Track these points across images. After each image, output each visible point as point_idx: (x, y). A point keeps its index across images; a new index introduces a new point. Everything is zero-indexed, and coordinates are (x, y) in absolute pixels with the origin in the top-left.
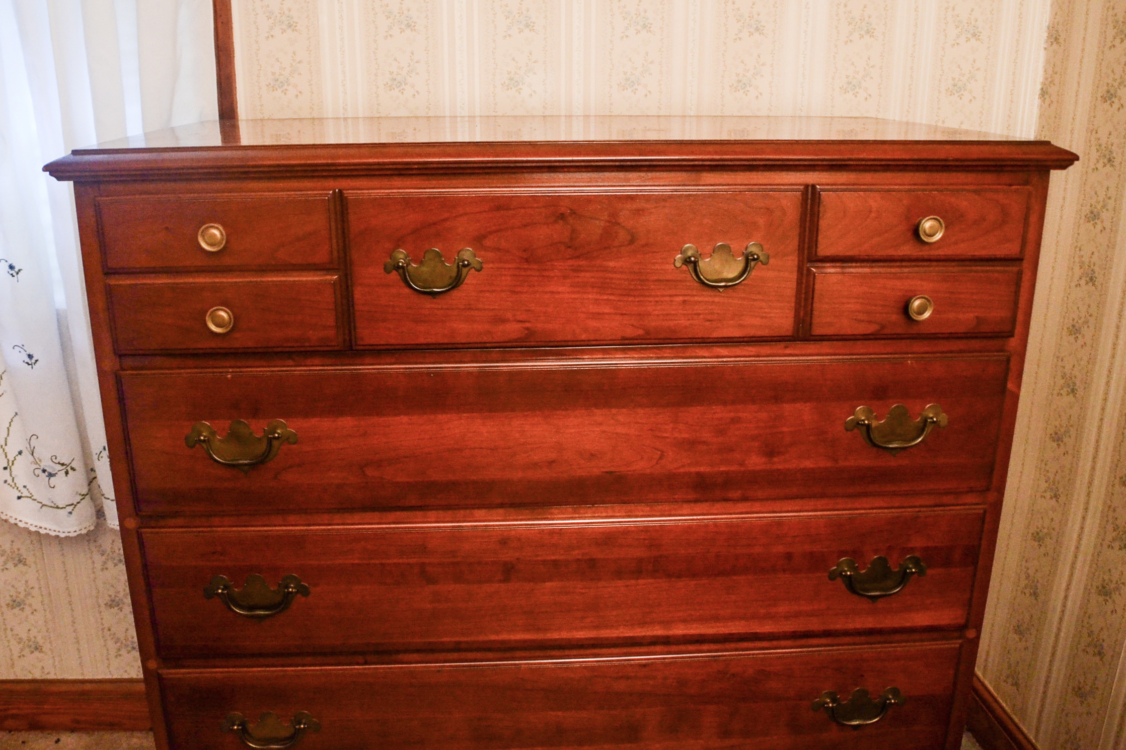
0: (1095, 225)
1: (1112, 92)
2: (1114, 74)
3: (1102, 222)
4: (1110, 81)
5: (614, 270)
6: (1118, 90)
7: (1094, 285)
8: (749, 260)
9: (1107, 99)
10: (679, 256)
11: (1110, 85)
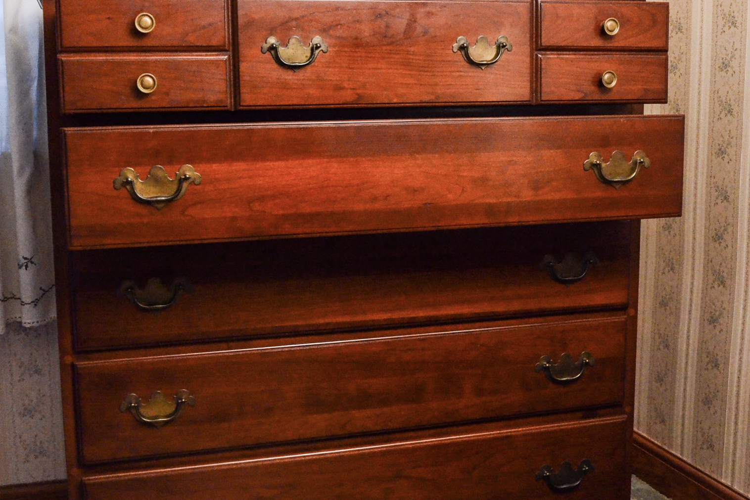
0: (723, 158)
1: (726, 62)
2: (727, 51)
3: (728, 155)
4: (724, 56)
5: (414, 54)
6: (730, 62)
7: (728, 201)
8: (500, 47)
9: (723, 68)
10: (456, 44)
11: (724, 59)
